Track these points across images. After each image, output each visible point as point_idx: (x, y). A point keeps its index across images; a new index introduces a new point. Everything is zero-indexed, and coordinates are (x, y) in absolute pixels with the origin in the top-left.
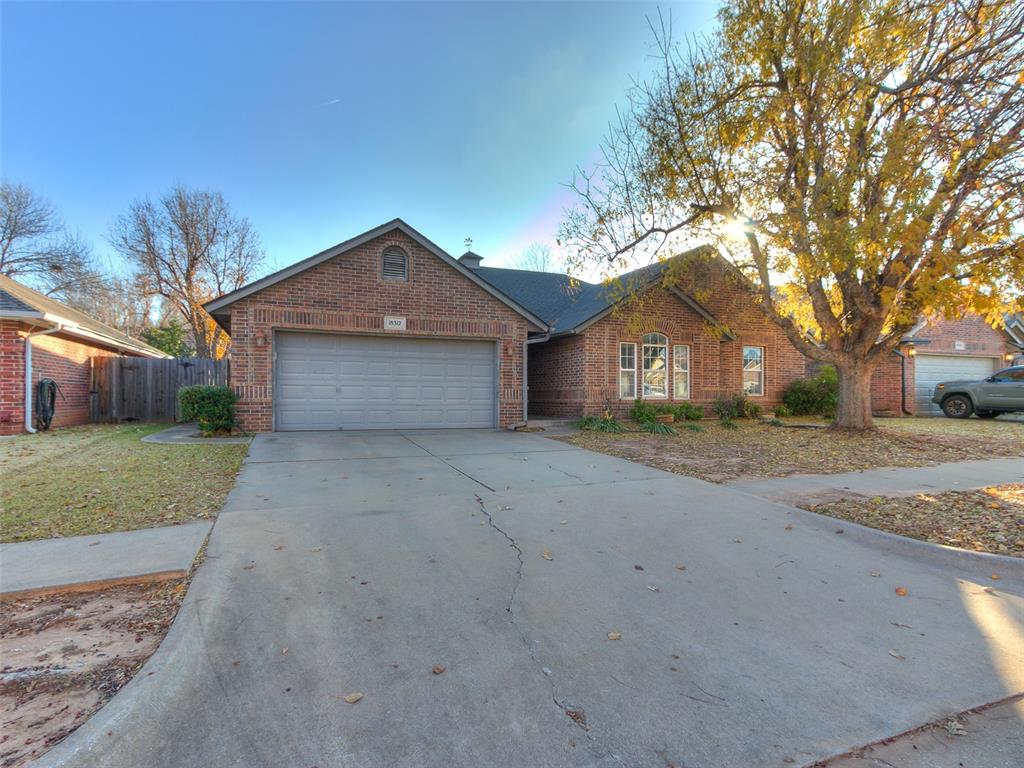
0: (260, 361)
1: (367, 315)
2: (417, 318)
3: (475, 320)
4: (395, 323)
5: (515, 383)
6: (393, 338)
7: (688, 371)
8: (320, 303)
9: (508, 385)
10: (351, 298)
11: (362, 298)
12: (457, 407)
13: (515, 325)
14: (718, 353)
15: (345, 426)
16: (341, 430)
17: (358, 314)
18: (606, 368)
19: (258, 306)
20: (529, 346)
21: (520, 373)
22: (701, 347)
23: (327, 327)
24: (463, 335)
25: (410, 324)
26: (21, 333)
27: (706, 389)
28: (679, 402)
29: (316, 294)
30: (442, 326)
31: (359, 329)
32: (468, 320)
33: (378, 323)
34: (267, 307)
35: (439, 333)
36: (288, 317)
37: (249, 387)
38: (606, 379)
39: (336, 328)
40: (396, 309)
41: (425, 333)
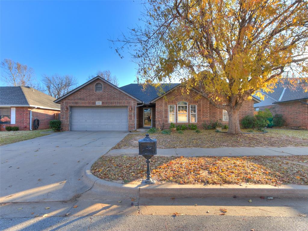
0: (66, 114)
1: (91, 101)
2: (104, 101)
3: (121, 101)
4: (99, 103)
5: (133, 118)
6: (99, 107)
7: (196, 113)
8: (80, 99)
9: (131, 119)
10: (88, 97)
11: (90, 97)
12: (117, 125)
13: (133, 102)
14: (209, 107)
15: (88, 130)
16: (86, 131)
17: (89, 101)
18: (164, 113)
19: (66, 101)
20: (137, 107)
21: (134, 115)
22: (201, 105)
23: (82, 105)
24: (117, 105)
25: (103, 103)
26: (29, 109)
27: (203, 119)
28: (191, 124)
29: (79, 97)
30: (112, 103)
31: (89, 105)
32: (118, 101)
33: (94, 103)
34: (68, 101)
35: (110, 105)
36: (73, 103)
37: (64, 121)
38: (164, 116)
39: (84, 105)
40: (99, 99)
41: (107, 105)
